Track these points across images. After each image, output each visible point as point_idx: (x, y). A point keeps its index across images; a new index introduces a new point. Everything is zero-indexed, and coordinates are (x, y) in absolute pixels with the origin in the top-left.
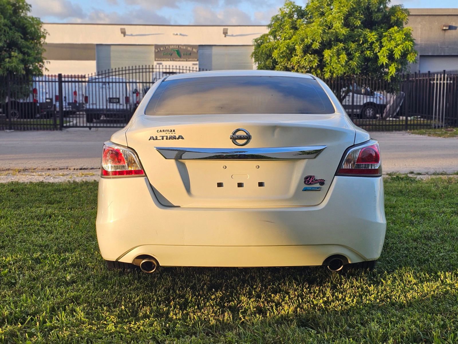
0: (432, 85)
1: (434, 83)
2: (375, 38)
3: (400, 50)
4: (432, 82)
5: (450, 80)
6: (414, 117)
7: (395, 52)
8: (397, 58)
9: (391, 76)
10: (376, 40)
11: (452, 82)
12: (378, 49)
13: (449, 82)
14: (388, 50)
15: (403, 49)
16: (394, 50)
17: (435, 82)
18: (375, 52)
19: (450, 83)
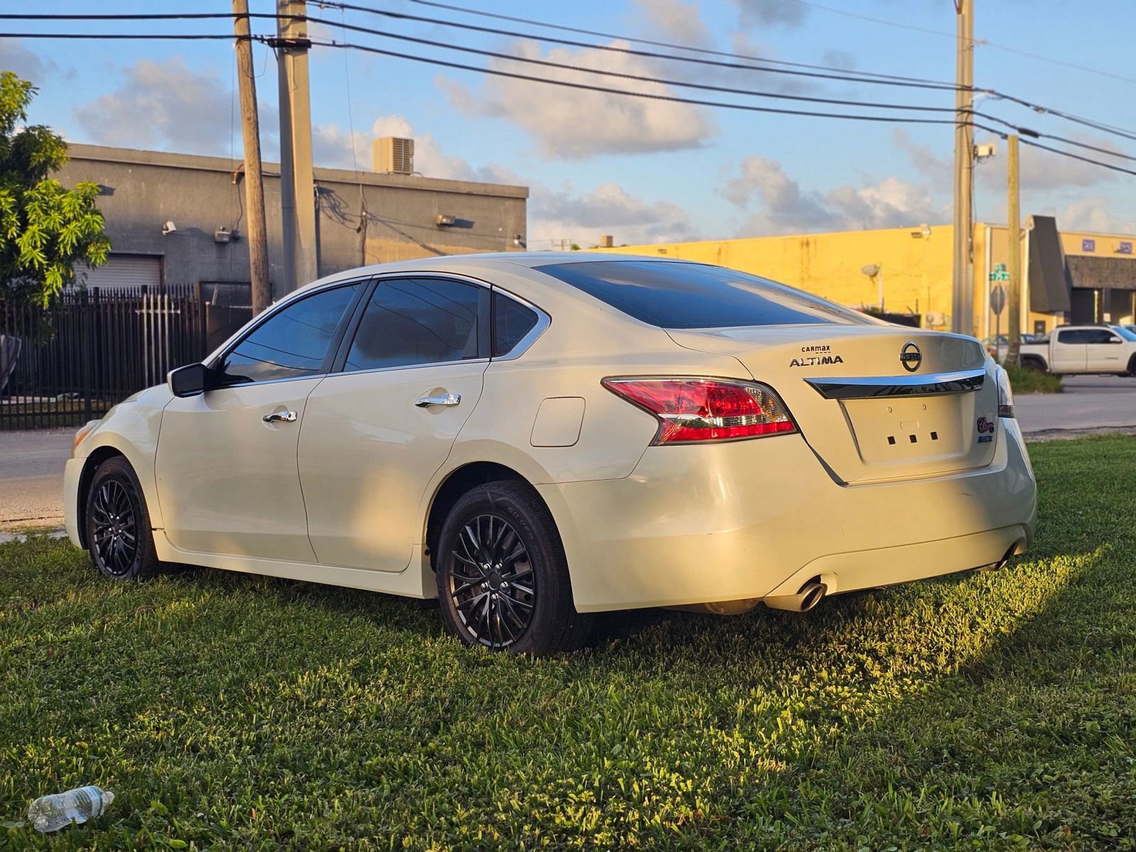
0: (138, 318)
1: (142, 314)
2: (10, 203)
3: (76, 233)
4: (138, 312)
5: (176, 308)
6: (64, 397)
7: (62, 237)
8: (65, 252)
9: (49, 296)
10: (11, 209)
11: (179, 312)
12: (14, 228)
13: (173, 312)
14: (42, 231)
15: (82, 232)
16: (61, 234)
17: (144, 311)
18: (9, 237)
19: (176, 314)
